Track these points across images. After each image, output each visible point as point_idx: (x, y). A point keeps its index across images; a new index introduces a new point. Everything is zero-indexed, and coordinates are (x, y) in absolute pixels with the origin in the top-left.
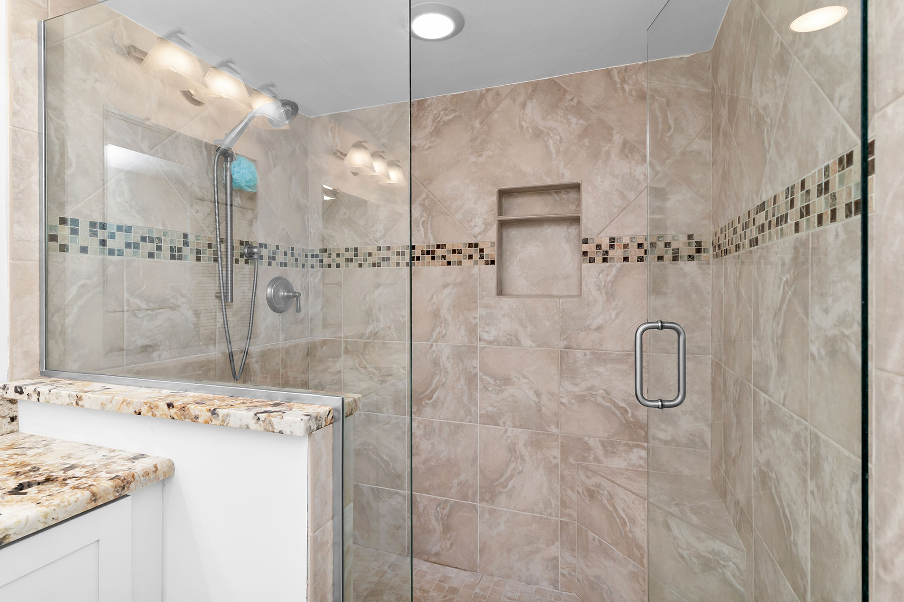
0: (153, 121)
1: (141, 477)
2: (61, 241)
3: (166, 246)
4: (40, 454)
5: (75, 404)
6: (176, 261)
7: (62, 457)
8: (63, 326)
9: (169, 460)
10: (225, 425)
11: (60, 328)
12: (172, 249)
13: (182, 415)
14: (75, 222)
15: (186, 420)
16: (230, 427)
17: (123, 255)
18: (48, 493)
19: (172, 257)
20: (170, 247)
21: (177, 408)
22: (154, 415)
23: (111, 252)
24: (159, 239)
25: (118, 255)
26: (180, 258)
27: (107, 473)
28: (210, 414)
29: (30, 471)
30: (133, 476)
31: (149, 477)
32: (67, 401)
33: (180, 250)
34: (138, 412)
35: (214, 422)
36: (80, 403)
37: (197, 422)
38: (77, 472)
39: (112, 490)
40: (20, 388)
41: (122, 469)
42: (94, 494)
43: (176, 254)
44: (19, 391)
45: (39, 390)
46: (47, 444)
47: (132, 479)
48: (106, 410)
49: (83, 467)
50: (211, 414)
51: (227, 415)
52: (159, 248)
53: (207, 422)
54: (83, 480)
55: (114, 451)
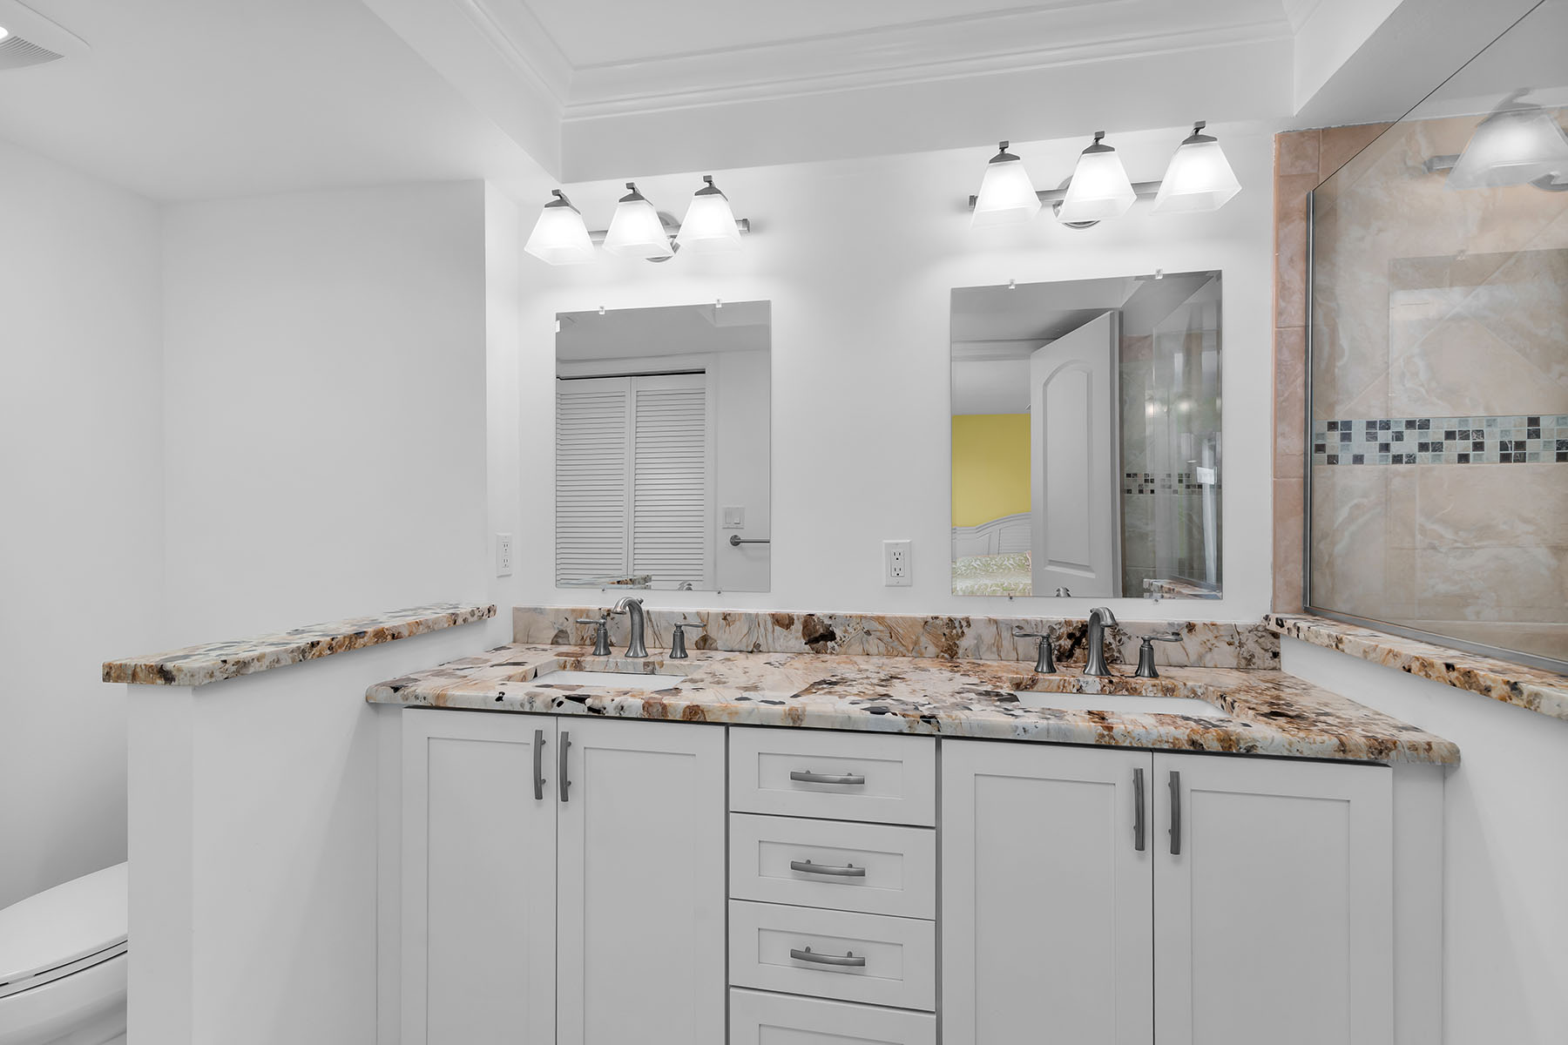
0: (1471, 252)
1: (1406, 749)
2: (1329, 451)
3: (1492, 444)
4: (1296, 695)
5: (1334, 646)
6: (1513, 465)
7: (1318, 703)
8: (1330, 555)
9: (1453, 745)
10: (1532, 708)
11: (1327, 558)
12: (1503, 446)
13: (1466, 682)
14: (1347, 425)
15: (1473, 691)
16: (1540, 712)
17: (1414, 462)
18: (1296, 726)
19: (1505, 458)
20: (1501, 442)
21: (1460, 671)
22: (1427, 675)
23: (1397, 459)
24: (1480, 433)
25: (1406, 463)
26: (1521, 459)
27: (1363, 730)
28: (1507, 688)
29: (1283, 704)
30: (1395, 743)
31: (1418, 754)
32: (1326, 641)
33: (1520, 445)
34: (1407, 668)
35: (1515, 701)
36: (1340, 646)
37: (1489, 696)
38: (1330, 720)
39: (1365, 748)
40: (1281, 620)
41: (1383, 732)
42: (1342, 744)
43: (1513, 452)
44: (1280, 623)
45: (1298, 625)
46: (1307, 689)
47: (1393, 746)
48: (1369, 658)
49: (1338, 717)
50: (1509, 689)
51: (1537, 695)
52: (1479, 446)
53: (1503, 699)
54: (1334, 728)
55: (1380, 714)
